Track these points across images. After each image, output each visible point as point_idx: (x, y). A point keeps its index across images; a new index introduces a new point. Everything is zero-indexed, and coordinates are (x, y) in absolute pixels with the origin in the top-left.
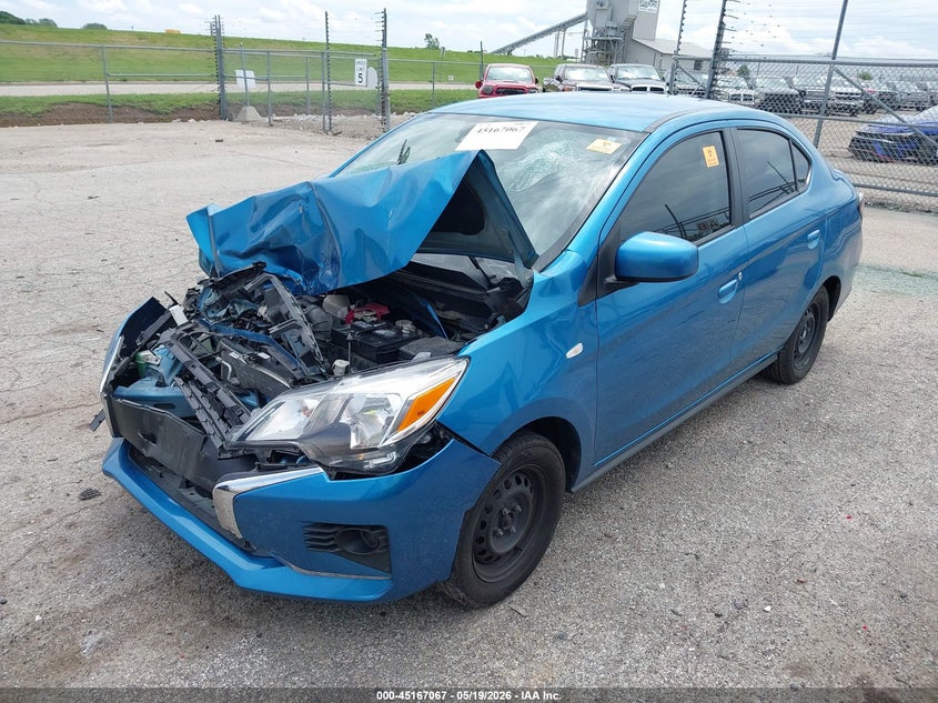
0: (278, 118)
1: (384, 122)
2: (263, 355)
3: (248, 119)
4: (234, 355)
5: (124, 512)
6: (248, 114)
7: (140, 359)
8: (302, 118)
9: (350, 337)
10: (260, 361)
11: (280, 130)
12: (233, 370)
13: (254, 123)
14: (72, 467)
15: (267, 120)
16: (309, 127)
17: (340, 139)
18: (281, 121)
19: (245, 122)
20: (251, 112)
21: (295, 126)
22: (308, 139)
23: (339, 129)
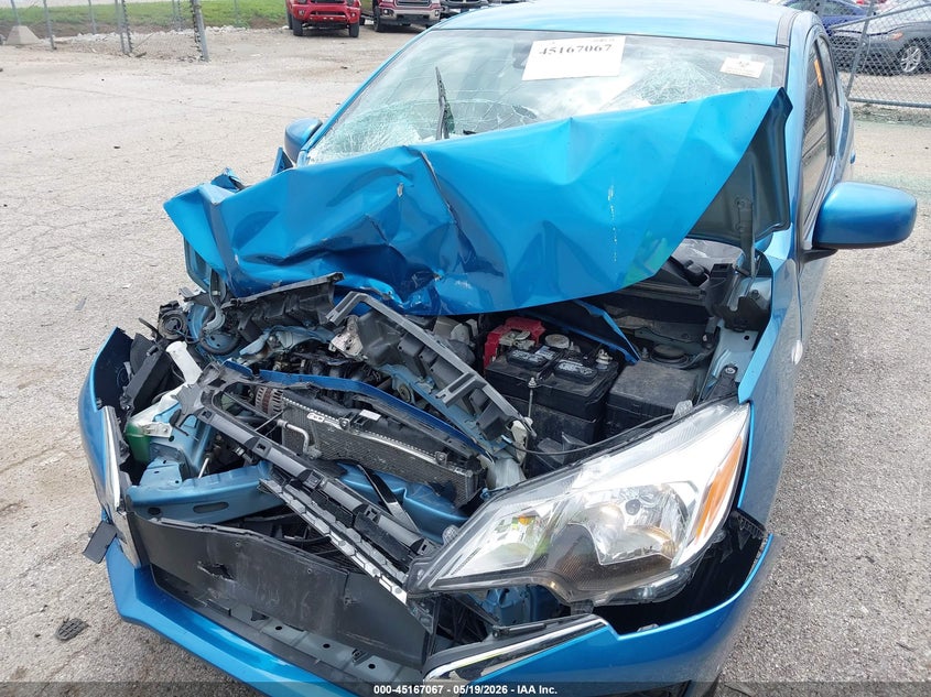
0: (61, 39)
1: (198, 39)
2: (365, 413)
3: (23, 41)
4: (313, 416)
5: (138, 647)
6: (21, 35)
7: (135, 430)
8: (89, 38)
9: (532, 383)
10: (369, 425)
11: (68, 53)
12: (310, 435)
13: (31, 47)
14: (20, 585)
15: (46, 42)
16: (102, 48)
17: (146, 63)
18: (65, 43)
19: (20, 46)
20: (25, 33)
21: (87, 48)
22: (108, 63)
23: (142, 49)
